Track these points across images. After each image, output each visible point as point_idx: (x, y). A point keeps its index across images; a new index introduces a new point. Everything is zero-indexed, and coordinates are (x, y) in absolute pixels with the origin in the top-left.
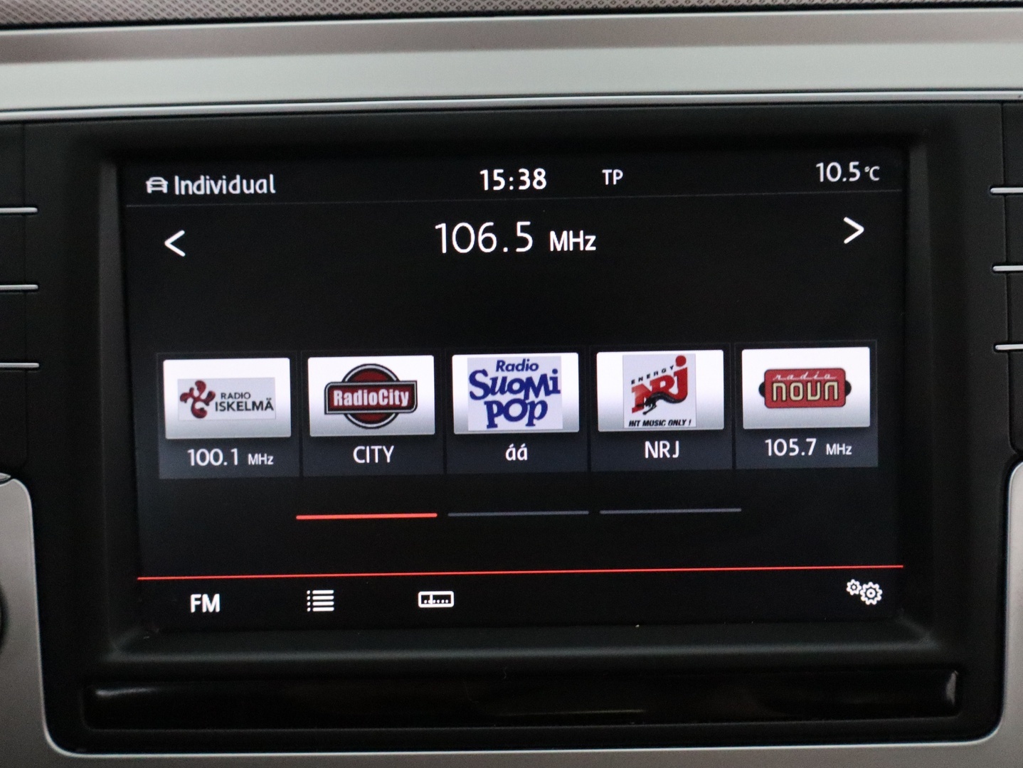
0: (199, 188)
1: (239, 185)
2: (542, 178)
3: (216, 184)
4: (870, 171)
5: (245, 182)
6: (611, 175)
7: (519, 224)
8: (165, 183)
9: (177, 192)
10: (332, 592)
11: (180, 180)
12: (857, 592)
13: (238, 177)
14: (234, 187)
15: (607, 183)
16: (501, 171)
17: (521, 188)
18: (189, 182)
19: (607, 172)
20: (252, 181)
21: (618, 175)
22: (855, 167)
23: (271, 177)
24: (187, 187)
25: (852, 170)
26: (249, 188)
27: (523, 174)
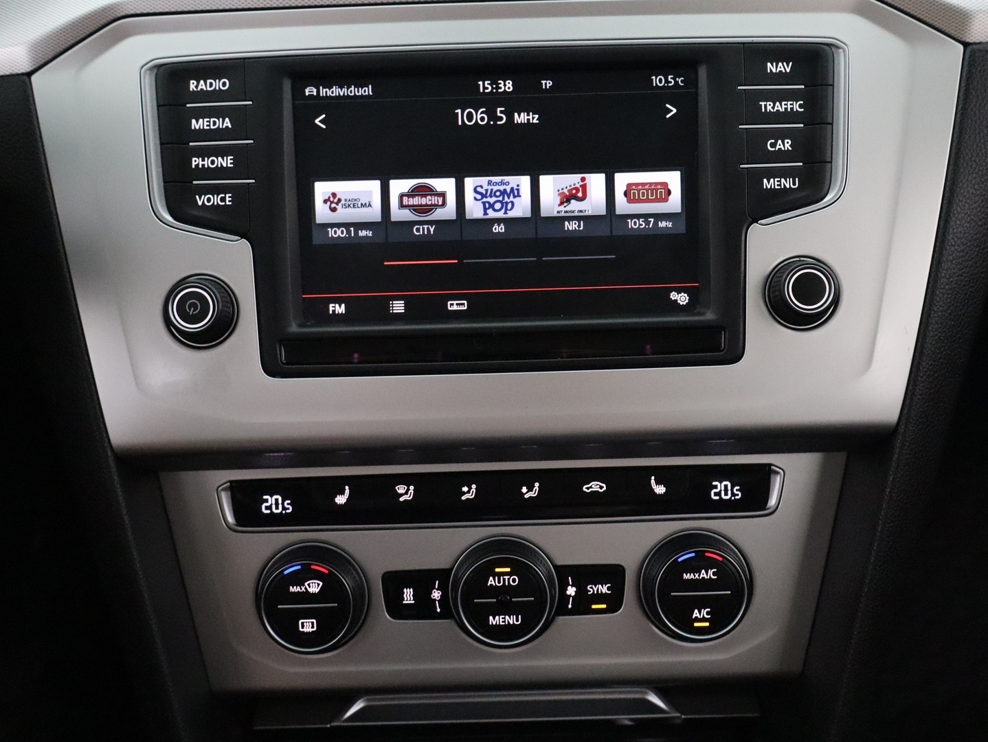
0: (332, 92)
1: (353, 91)
2: (510, 85)
3: (341, 90)
4: (679, 80)
5: (356, 89)
6: (546, 84)
7: (499, 109)
8: (315, 90)
9: (321, 95)
10: (403, 302)
11: (323, 88)
12: (675, 298)
13: (353, 86)
14: (351, 92)
15: (544, 87)
16: (489, 82)
17: (500, 91)
18: (327, 90)
19: (544, 82)
20: (360, 89)
21: (549, 83)
22: (671, 78)
23: (370, 86)
24: (326, 92)
25: (670, 80)
26: (358, 92)
27: (500, 83)
